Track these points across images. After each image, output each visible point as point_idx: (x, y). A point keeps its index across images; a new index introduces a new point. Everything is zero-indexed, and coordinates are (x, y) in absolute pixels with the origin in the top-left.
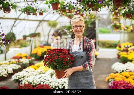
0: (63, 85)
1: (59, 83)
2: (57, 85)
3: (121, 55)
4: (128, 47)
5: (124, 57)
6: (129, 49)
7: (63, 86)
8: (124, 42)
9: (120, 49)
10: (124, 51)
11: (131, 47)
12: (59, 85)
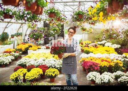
3: (84, 49)
4: (89, 44)
5: (86, 51)
6: (89, 45)
8: (85, 40)
9: (82, 45)
10: (85, 46)
11: (90, 44)
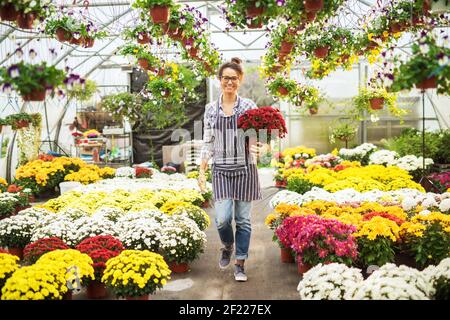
0: (155, 236)
1: (143, 232)
2: (138, 238)
3: (286, 177)
4: (305, 158)
5: (297, 180)
7: (156, 239)
9: (280, 165)
10: (292, 166)
11: (310, 157)
12: (143, 236)
